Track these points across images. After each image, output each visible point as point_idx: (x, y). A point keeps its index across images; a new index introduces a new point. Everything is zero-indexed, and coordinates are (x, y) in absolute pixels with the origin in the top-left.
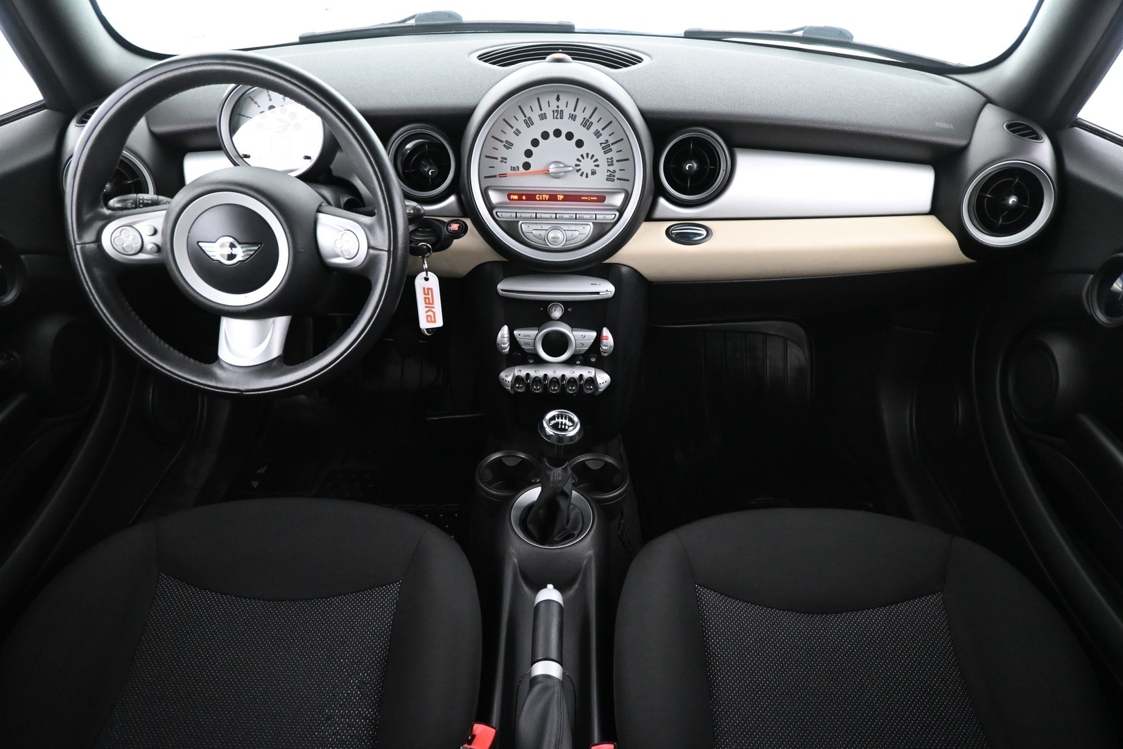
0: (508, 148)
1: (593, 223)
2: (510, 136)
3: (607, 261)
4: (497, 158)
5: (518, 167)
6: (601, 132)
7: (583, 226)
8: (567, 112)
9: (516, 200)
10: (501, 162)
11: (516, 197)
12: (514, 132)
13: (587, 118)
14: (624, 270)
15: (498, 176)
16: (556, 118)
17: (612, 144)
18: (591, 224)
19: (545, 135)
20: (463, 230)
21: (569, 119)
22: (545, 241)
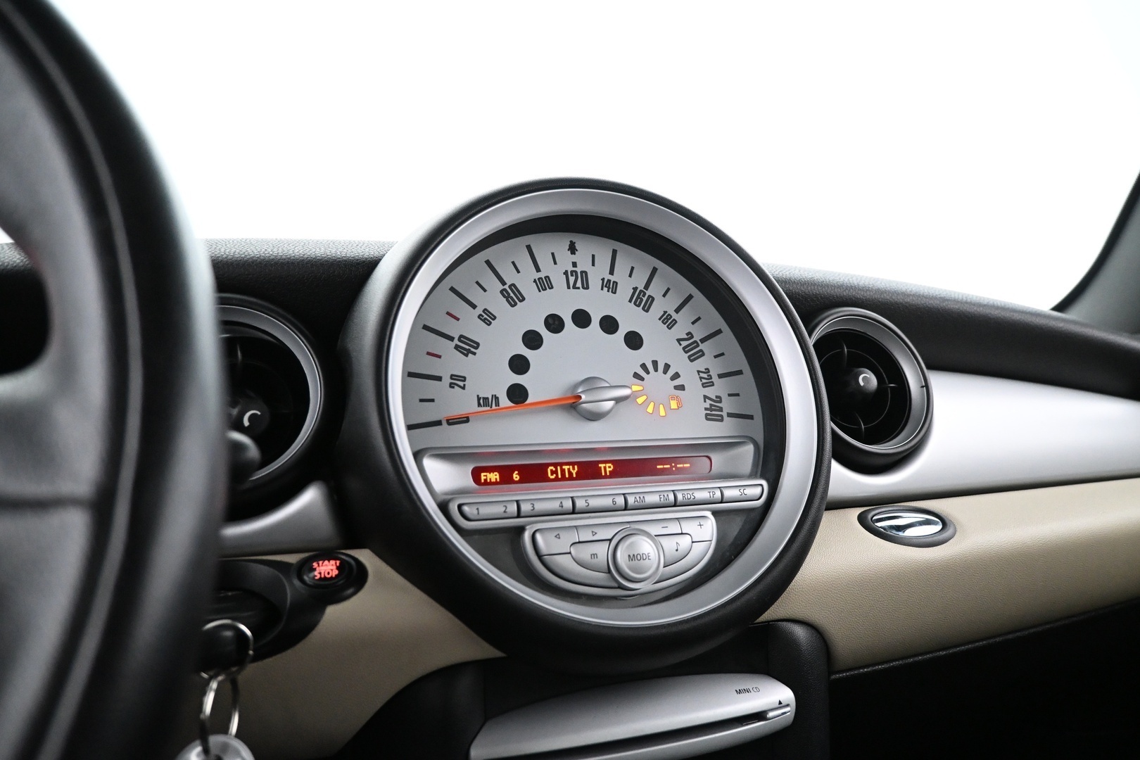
0: (466, 353)
1: (716, 513)
2: (470, 326)
3: (766, 616)
4: (439, 379)
5: (497, 398)
6: (675, 316)
7: (697, 522)
8: (597, 274)
9: (496, 483)
10: (452, 385)
11: (494, 477)
12: (480, 316)
13: (641, 287)
14: (800, 632)
15: (444, 423)
16: (575, 287)
17: (703, 340)
18: (709, 514)
19: (554, 324)
20: (354, 578)
21: (602, 289)
22: (609, 571)
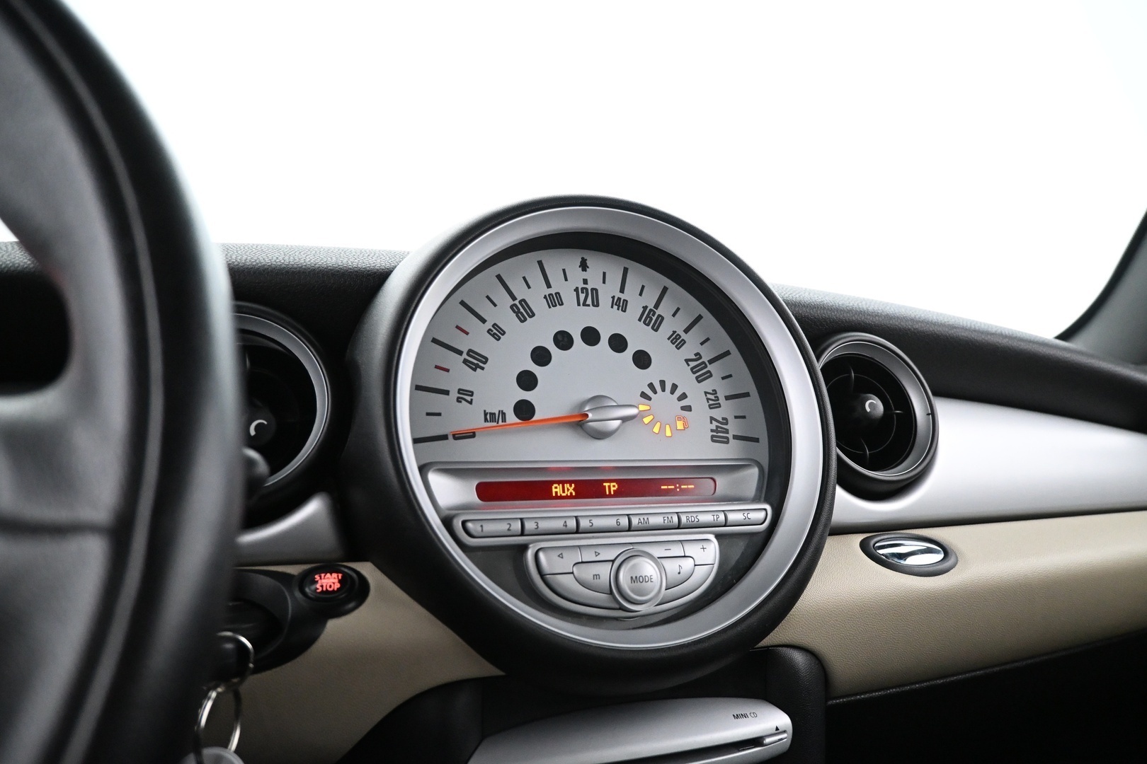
0: (475, 368)
1: (719, 536)
2: (479, 340)
3: (767, 641)
4: (446, 393)
5: (504, 414)
6: (684, 336)
7: (700, 545)
8: (607, 293)
10: (459, 400)
12: (489, 331)
13: (651, 306)
14: (798, 658)
15: (450, 437)
16: (585, 304)
17: (711, 362)
18: (712, 537)
19: (563, 340)
20: (355, 591)
21: (612, 307)
22: (611, 592)
